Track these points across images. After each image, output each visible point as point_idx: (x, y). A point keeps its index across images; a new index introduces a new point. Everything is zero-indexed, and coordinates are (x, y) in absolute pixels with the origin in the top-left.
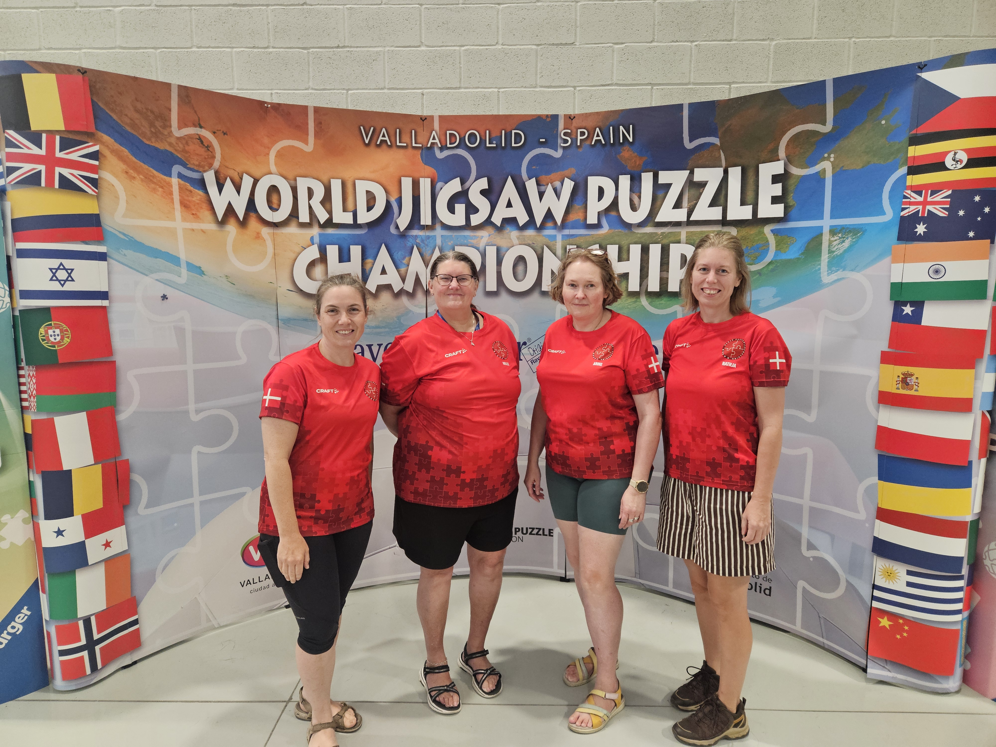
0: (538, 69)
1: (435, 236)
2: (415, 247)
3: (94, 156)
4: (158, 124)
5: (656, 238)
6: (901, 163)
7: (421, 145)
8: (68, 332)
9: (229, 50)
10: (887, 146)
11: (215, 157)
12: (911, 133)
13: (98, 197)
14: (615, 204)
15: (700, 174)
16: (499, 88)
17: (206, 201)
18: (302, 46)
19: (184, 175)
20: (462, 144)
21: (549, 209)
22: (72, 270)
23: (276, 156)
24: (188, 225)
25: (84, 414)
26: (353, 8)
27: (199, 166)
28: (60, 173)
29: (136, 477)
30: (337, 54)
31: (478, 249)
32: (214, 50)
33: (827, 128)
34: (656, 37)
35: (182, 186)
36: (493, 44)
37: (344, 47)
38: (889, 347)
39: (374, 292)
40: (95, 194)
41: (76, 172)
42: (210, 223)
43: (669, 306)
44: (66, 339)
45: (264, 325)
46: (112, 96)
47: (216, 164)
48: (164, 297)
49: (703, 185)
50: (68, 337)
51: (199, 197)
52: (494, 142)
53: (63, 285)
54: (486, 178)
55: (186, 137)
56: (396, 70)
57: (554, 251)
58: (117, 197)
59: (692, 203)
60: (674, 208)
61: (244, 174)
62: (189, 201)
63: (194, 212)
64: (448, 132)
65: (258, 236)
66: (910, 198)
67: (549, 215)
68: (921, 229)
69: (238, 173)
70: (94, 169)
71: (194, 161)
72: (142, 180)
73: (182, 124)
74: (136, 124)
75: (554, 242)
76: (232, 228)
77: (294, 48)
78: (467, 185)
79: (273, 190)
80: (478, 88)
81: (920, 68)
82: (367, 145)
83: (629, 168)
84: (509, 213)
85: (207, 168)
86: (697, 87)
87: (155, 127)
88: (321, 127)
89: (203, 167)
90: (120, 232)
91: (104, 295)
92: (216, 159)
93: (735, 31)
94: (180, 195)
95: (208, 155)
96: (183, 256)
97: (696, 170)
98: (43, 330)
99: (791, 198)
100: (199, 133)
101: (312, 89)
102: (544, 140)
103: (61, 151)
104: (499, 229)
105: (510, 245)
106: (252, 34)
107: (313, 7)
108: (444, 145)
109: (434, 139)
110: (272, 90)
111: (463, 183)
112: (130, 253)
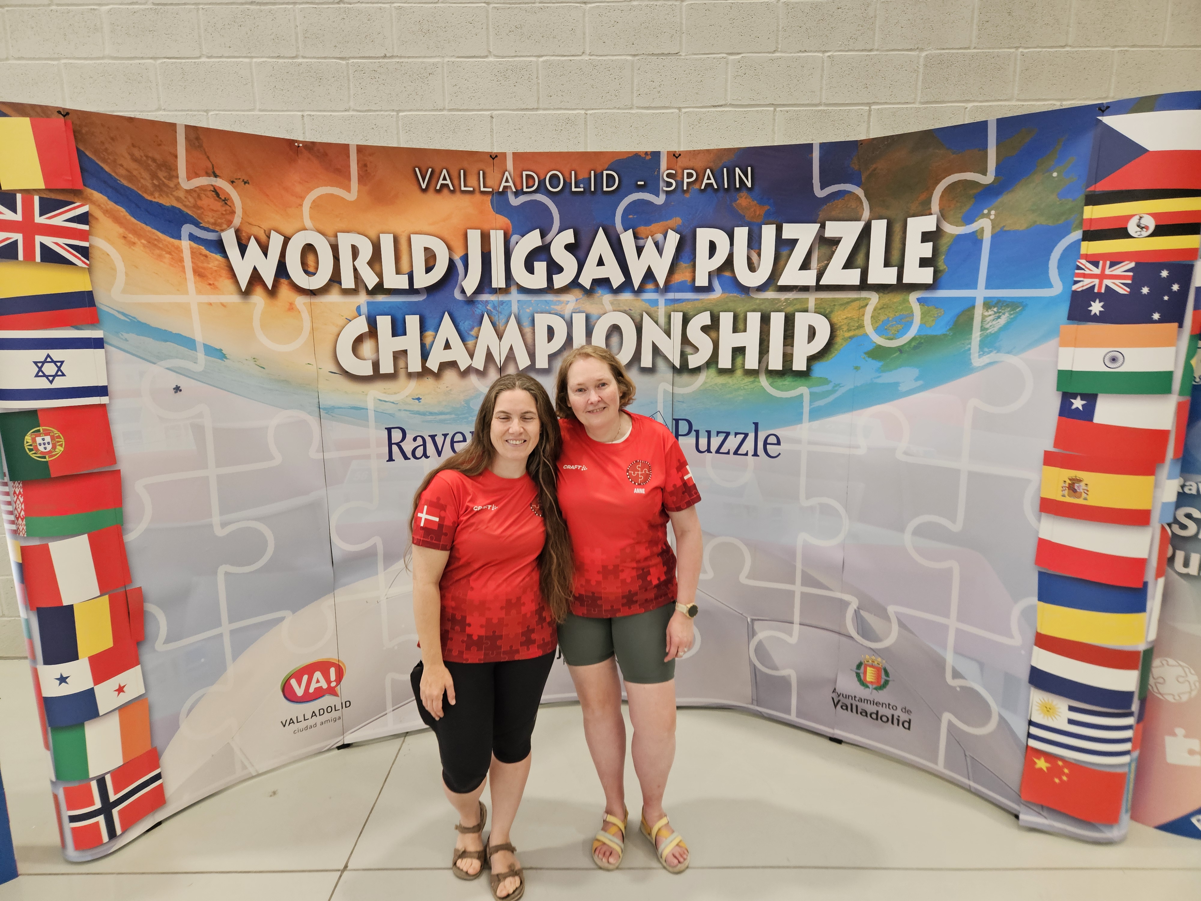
0: (635, 86)
1: (510, 301)
2: (486, 315)
3: (83, 219)
4: (161, 174)
5: (778, 305)
6: (1074, 226)
7: (491, 190)
8: (61, 438)
9: (247, 60)
10: (1058, 203)
11: (235, 213)
12: (1089, 189)
13: (90, 270)
14: (729, 263)
15: (832, 229)
16: (587, 110)
17: (226, 268)
18: (340, 56)
19: (197, 237)
20: (541, 188)
21: (649, 268)
22: (62, 362)
23: (311, 208)
24: (205, 298)
25: (85, 538)
26: (402, 7)
27: (215, 224)
28: (41, 244)
29: (150, 608)
30: (383, 66)
31: (563, 317)
32: (229, 60)
33: (988, 179)
34: (780, 46)
35: (195, 250)
36: (579, 54)
37: (392, 57)
38: (1056, 445)
39: (436, 371)
40: (87, 267)
41: (62, 241)
42: (232, 294)
43: (794, 388)
44: (58, 447)
45: (302, 415)
46: (102, 143)
47: (237, 221)
48: (177, 389)
49: (835, 242)
50: (61, 445)
51: (217, 263)
52: (582, 186)
53: (51, 382)
54: (572, 230)
55: (197, 189)
56: (458, 87)
57: (656, 319)
58: (114, 269)
59: (823, 264)
60: (800, 269)
61: (272, 231)
62: (204, 268)
63: (211, 282)
64: (524, 173)
65: (291, 307)
66: (1083, 269)
67: (649, 275)
68: (1096, 307)
69: (265, 231)
70: (84, 235)
71: (208, 219)
72: (144, 246)
73: (192, 174)
74: (135, 176)
75: (655, 308)
76: (259, 298)
77: (330, 58)
78: (548, 238)
79: (309, 249)
80: (561, 109)
81: (1101, 110)
82: (424, 191)
83: (747, 219)
84: (601, 273)
85: (225, 226)
86: (829, 108)
87: (158, 178)
88: (367, 170)
89: (220, 225)
90: (119, 312)
91: (102, 391)
92: (236, 215)
93: (876, 38)
94: (192, 262)
95: (225, 211)
96: (199, 337)
97: (828, 223)
98: (30, 438)
99: (943, 261)
100: (214, 184)
101: (354, 110)
102: (642, 183)
103: (41, 215)
104: (589, 292)
105: (602, 312)
106: (276, 40)
107: (352, 6)
108: (519, 189)
109: (507, 181)
110: (302, 111)
111: (543, 235)
112: (132, 337)
